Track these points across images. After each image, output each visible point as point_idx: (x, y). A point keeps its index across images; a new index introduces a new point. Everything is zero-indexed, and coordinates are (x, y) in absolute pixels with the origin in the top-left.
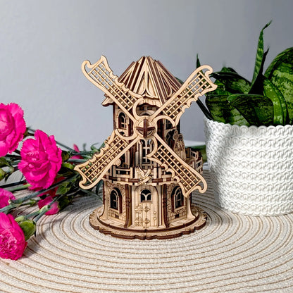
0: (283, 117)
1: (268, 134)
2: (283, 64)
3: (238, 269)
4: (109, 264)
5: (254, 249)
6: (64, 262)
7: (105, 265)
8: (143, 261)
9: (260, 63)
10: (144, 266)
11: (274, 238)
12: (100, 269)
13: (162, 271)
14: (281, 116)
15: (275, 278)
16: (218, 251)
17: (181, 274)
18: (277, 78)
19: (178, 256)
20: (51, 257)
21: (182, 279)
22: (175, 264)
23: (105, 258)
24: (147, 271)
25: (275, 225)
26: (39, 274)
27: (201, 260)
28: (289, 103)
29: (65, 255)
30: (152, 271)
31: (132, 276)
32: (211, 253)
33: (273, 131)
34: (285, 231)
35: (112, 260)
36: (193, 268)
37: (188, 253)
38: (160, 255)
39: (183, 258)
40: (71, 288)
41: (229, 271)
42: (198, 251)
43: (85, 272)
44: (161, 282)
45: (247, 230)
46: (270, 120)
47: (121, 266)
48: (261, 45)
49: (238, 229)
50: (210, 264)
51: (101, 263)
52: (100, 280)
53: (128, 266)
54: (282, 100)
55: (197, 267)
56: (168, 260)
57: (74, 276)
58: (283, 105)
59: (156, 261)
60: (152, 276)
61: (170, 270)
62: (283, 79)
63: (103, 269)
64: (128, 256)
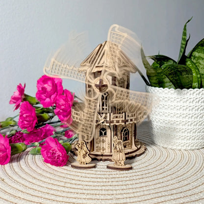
0: (199, 84)
1: (188, 94)
2: (200, 47)
3: (167, 188)
4: (74, 182)
5: (179, 173)
6: (43, 179)
7: (71, 182)
8: (99, 180)
9: (184, 46)
10: (99, 184)
11: (193, 165)
12: (66, 185)
13: (111, 188)
14: (197, 83)
15: (196, 197)
16: (153, 174)
17: (125, 191)
18: (195, 57)
19: (124, 177)
20: (34, 175)
21: (125, 196)
22: (121, 183)
23: (72, 177)
24: (100, 188)
25: (192, 156)
26: (21, 188)
27: (140, 180)
28: (202, 75)
29: (44, 174)
30: (104, 188)
31: (89, 192)
32: (148, 175)
33: (192, 92)
34: (199, 160)
35: (76, 178)
36: (134, 186)
37: (131, 175)
38: (111, 176)
39: (128, 179)
40: (41, 201)
41: (161, 190)
42: (138, 173)
43: (55, 188)
44: (109, 197)
45: (173, 159)
46: (190, 85)
47: (83, 183)
48: (185, 34)
49: (167, 158)
50: (147, 184)
51: (68, 181)
52: (64, 194)
53: (87, 183)
54: (198, 73)
55: (138, 186)
56: (116, 180)
57: (46, 191)
58: (199, 76)
59: (108, 180)
60: (103, 192)
61: (117, 188)
62: (199, 58)
63: (69, 185)
64: (88, 176)
